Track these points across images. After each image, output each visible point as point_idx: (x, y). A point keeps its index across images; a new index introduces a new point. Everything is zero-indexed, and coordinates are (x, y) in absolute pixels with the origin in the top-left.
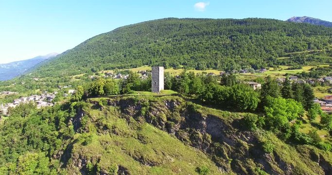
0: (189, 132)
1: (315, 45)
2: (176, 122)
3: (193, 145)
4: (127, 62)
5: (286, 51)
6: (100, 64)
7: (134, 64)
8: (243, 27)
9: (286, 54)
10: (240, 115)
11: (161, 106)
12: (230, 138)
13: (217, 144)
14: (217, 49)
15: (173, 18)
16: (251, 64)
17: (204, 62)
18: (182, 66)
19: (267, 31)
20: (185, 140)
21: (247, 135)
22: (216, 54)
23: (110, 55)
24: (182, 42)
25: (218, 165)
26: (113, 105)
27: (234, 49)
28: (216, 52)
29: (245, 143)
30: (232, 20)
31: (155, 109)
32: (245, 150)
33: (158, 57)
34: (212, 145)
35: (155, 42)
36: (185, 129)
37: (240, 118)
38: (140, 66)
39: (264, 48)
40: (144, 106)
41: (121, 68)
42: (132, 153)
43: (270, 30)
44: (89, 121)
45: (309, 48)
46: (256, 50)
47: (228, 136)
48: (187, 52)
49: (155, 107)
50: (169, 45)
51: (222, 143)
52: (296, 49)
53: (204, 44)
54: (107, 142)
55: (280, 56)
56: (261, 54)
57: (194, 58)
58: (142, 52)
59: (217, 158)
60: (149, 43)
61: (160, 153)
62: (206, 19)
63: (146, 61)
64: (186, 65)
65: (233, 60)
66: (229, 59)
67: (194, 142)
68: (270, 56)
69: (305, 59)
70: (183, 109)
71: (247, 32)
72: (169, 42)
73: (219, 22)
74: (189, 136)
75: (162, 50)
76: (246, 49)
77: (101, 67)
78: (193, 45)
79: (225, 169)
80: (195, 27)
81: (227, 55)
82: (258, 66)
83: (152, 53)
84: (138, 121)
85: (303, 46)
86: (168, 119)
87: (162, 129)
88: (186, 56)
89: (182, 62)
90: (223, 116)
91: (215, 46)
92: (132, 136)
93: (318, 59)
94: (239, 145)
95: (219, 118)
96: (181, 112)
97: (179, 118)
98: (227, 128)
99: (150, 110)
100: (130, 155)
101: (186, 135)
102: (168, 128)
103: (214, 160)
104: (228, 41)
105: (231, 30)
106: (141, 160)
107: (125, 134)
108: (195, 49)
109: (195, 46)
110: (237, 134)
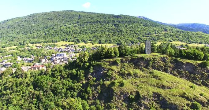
0: (177, 71)
1: (157, 32)
2: (170, 67)
3: (181, 77)
4: (48, 38)
5: (145, 34)
6: (26, 39)
7: (54, 40)
8: (119, 19)
9: (146, 36)
10: (199, 62)
11: (159, 60)
12: (198, 72)
13: (192, 75)
14: (108, 31)
15: (73, 11)
16: (130, 41)
17: (103, 39)
18: (90, 42)
19: (133, 23)
20: (176, 75)
21: (205, 70)
22: (109, 34)
23: (31, 33)
24: (85, 26)
25: (196, 84)
26: (126, 62)
27: (118, 32)
28: (108, 33)
29: (205, 73)
30: (112, 15)
31: (156, 62)
32: (206, 76)
33: (71, 35)
34: (190, 76)
35: (65, 26)
36: (175, 70)
37: (200, 63)
38: (59, 41)
39: (135, 32)
40: (150, 61)
41: (45, 42)
42: (156, 85)
43: (134, 22)
44: (113, 73)
45: (155, 33)
46: (130, 33)
47: (197, 71)
48: (90, 33)
49: (157, 61)
50: (77, 28)
51: (194, 74)
52: (150, 33)
53: (100, 28)
54: (136, 82)
55: (143, 37)
56: (134, 35)
57: (96, 37)
58: (59, 32)
59: (194, 81)
60: (61, 26)
61: (170, 82)
62: (94, 13)
63: (62, 38)
64: (92, 41)
65: (120, 38)
66: (117, 38)
67: (181, 75)
68: (138, 36)
69: (156, 39)
70: (172, 61)
71: (123, 22)
72: (76, 26)
73: (105, 16)
74: (177, 73)
75: (73, 31)
76: (125, 32)
77: (28, 42)
78: (93, 28)
79: (199, 85)
80: (90, 17)
81: (115, 35)
82: (135, 42)
83: (66, 33)
84: (148, 69)
85: (153, 32)
86: (165, 66)
87: (163, 72)
88: (90, 35)
89: (89, 39)
90: (193, 62)
91: (107, 30)
92: (149, 77)
93: (161, 39)
94: (203, 74)
95: (191, 63)
96: (171, 62)
97: (171, 65)
98: (196, 67)
99: (154, 63)
100: (155, 86)
101: (176, 73)
102: (166, 71)
103: (192, 82)
104: (114, 27)
105: (113, 21)
106: (163, 87)
107: (145, 76)
108: (95, 31)
109: (94, 29)
110: (201, 70)
